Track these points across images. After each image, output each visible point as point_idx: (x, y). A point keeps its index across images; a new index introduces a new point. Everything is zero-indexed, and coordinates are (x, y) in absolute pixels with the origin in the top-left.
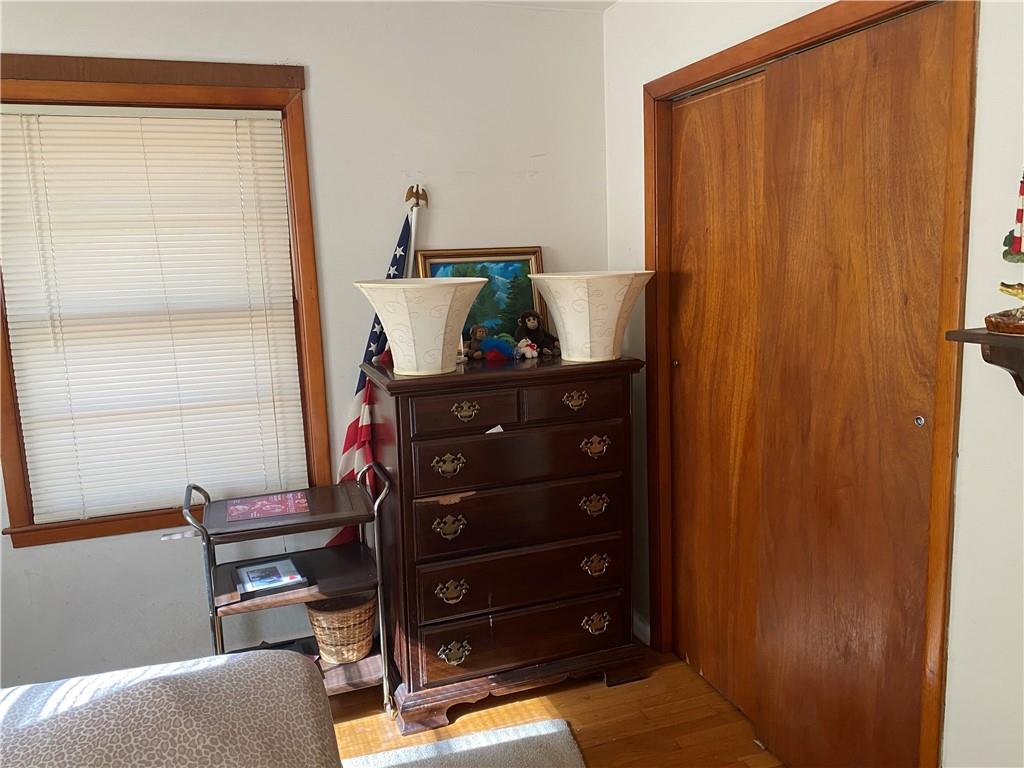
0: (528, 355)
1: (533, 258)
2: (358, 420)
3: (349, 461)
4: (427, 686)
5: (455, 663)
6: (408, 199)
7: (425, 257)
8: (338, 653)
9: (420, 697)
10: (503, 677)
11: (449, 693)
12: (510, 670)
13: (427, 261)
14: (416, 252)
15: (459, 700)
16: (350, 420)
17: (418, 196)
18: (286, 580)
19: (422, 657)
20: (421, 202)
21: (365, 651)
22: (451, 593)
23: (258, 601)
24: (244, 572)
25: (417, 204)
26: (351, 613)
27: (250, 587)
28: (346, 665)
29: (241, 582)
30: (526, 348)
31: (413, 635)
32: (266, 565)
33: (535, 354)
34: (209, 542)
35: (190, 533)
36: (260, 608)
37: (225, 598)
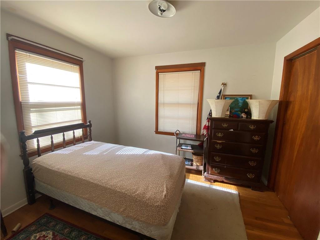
0: (243, 117)
1: (250, 97)
2: (206, 125)
3: (203, 131)
4: (210, 174)
5: (216, 172)
6: (222, 85)
7: (224, 96)
8: (196, 163)
9: (209, 176)
10: (226, 178)
11: (215, 177)
12: (228, 178)
13: (224, 97)
14: (222, 95)
15: (216, 179)
16: (204, 124)
17: (224, 84)
18: (189, 148)
19: (210, 169)
20: (225, 85)
21: (201, 164)
22: (217, 159)
23: (183, 150)
24: (183, 145)
25: (224, 86)
26: (199, 157)
27: (183, 147)
28: (197, 166)
29: (182, 146)
30: (244, 115)
31: (209, 164)
32: (186, 145)
33: (245, 117)
34: (177, 138)
35: (175, 136)
36: (183, 151)
37: (179, 148)
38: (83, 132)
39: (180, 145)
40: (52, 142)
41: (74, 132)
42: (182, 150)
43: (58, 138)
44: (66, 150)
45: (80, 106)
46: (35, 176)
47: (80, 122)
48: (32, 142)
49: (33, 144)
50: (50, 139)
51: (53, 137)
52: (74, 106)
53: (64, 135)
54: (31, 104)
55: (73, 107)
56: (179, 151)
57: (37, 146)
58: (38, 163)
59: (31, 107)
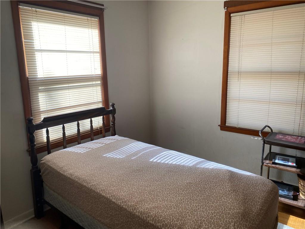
18: (290, 164)
23: (277, 166)
24: (278, 157)
27: (277, 161)
29: (275, 159)
32: (286, 157)
34: (264, 143)
35: (260, 139)
36: (277, 168)
37: (268, 161)
38: (103, 121)
39: (272, 156)
40: (64, 133)
41: (91, 121)
42: (274, 167)
43: (71, 129)
44: (81, 147)
45: (100, 80)
46: (44, 180)
47: (100, 106)
48: (41, 133)
49: (42, 136)
50: (61, 130)
51: (65, 126)
52: (92, 81)
53: (78, 125)
54: (39, 80)
55: (91, 83)
56: (269, 167)
57: (46, 139)
58: (47, 163)
59: (39, 85)
